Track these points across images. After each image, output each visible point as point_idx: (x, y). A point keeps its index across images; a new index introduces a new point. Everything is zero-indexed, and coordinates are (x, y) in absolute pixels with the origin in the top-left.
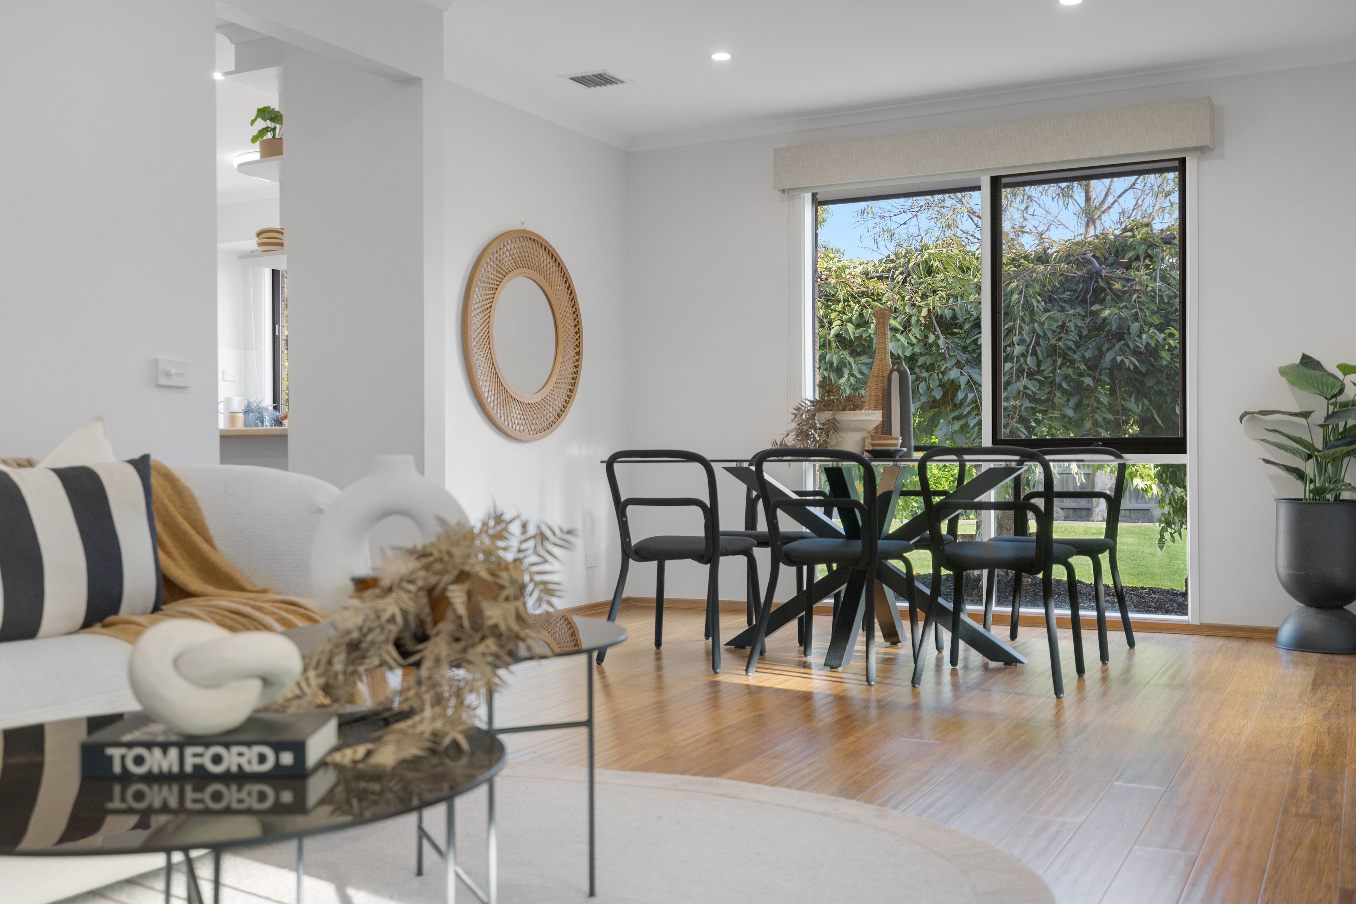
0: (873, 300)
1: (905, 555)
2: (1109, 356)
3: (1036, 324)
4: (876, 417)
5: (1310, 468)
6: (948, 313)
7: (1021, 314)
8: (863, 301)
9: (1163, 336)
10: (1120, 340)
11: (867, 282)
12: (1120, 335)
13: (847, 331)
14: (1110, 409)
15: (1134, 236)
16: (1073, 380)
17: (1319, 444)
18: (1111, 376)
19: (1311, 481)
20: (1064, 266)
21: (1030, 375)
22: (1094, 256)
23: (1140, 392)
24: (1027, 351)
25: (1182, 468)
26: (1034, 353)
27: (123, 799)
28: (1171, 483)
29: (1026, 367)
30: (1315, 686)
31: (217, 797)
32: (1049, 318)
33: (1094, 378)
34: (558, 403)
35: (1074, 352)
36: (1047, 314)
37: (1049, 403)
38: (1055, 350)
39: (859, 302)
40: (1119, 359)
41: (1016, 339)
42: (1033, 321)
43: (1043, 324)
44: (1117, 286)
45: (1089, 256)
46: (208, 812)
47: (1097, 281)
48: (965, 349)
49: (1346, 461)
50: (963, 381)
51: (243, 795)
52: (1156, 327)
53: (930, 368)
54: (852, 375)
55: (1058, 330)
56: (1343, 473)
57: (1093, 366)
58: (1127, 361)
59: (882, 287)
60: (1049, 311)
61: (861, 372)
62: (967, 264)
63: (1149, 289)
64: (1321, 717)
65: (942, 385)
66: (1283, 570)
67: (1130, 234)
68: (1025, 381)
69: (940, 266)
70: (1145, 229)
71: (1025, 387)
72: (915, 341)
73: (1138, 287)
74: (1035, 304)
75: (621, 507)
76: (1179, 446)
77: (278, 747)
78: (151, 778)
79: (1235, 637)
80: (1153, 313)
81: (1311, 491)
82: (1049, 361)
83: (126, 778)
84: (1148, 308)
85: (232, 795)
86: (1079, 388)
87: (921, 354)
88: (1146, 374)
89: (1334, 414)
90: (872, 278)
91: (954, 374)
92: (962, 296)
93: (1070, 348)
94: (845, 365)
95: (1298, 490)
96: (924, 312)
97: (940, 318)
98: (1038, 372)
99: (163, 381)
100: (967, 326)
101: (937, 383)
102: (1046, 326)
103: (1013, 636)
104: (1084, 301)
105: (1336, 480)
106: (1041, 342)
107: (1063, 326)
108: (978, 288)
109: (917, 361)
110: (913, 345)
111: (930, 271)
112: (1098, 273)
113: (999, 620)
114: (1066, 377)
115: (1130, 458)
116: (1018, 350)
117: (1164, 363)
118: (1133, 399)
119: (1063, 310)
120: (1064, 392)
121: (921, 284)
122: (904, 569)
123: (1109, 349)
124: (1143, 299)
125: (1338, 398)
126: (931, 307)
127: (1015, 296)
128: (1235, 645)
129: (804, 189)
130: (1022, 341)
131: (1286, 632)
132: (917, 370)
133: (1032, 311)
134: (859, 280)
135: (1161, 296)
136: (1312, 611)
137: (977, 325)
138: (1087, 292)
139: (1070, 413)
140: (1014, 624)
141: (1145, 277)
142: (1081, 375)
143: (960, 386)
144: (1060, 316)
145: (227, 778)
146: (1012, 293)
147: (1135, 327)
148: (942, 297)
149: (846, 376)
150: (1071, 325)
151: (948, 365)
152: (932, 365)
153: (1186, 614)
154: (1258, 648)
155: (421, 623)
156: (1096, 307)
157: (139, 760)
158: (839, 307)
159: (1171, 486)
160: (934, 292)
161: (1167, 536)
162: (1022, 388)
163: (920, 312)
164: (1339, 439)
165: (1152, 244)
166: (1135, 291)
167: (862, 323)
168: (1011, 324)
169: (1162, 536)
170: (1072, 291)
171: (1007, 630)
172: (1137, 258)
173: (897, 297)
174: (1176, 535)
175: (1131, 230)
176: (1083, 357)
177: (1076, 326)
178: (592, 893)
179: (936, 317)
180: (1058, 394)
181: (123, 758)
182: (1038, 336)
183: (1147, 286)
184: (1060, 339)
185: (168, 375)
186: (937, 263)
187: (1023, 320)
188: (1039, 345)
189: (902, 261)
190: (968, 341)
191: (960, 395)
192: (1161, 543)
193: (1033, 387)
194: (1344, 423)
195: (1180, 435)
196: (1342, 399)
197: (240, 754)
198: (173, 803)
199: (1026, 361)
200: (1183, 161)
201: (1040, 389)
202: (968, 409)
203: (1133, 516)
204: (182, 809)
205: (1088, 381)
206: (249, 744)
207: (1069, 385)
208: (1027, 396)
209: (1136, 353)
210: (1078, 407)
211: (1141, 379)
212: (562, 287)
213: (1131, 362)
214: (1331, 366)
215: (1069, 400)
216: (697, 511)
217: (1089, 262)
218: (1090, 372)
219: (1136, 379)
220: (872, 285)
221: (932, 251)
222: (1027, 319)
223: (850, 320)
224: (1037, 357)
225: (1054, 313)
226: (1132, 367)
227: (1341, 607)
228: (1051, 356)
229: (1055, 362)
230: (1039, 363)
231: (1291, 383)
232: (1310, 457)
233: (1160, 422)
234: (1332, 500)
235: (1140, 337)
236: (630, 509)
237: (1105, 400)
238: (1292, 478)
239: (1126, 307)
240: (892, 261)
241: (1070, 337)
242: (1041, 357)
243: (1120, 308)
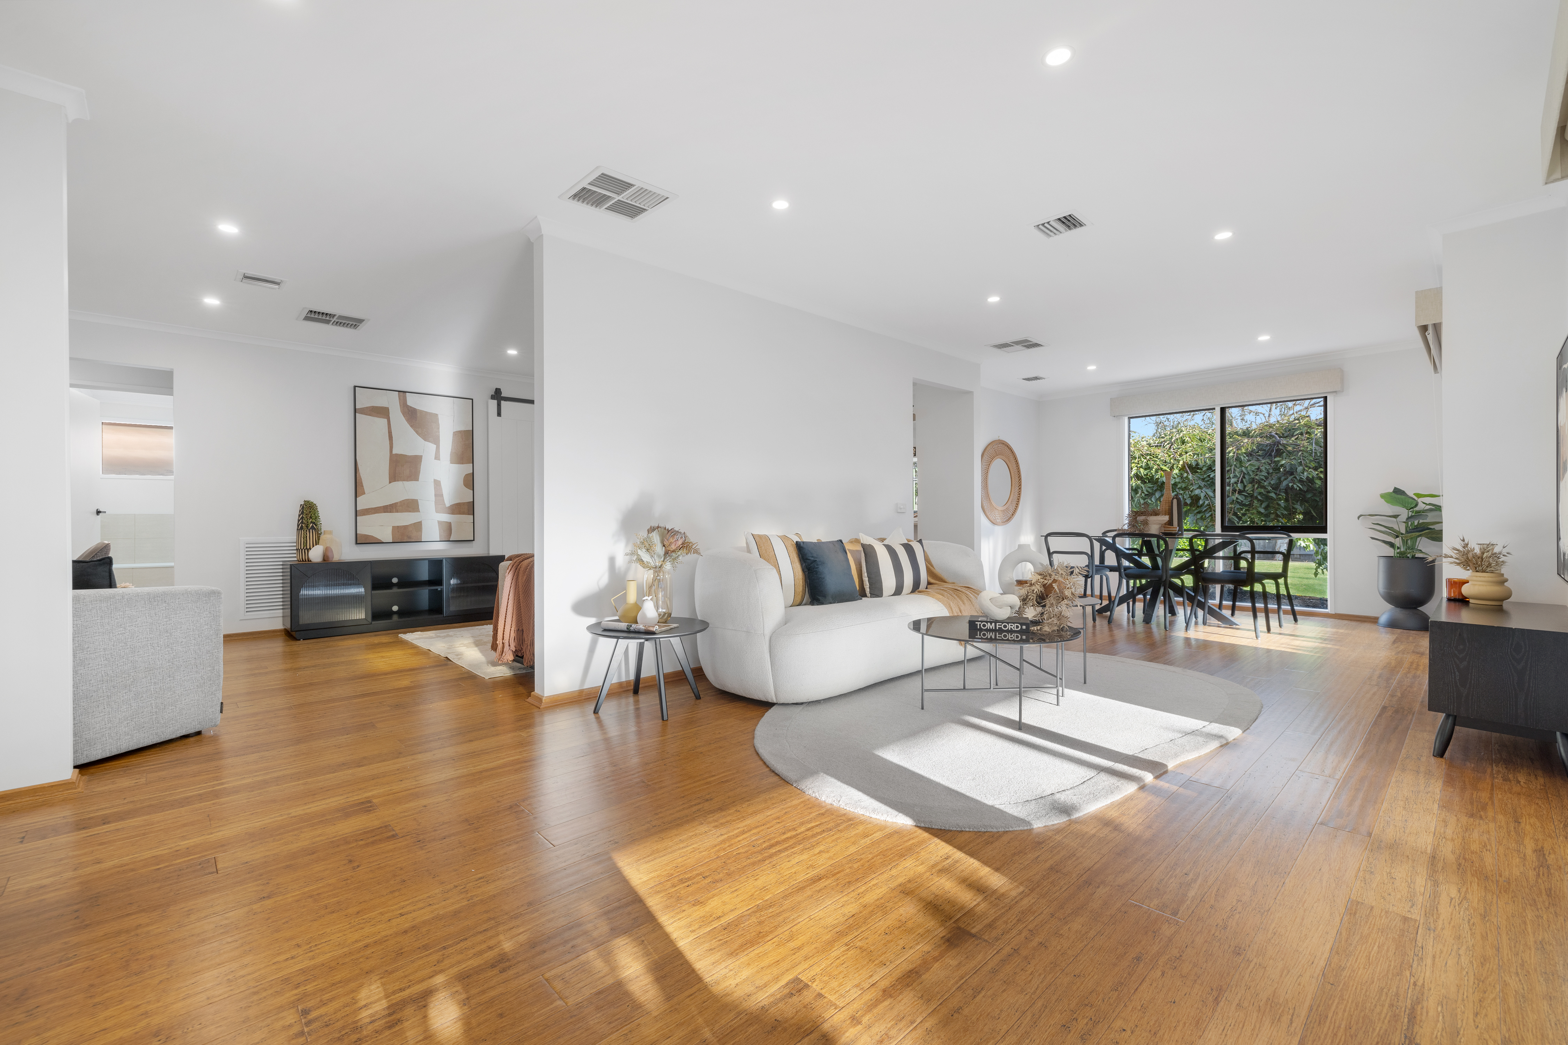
0: (1154, 457)
1: (1182, 577)
2: (1284, 483)
3: (1243, 468)
4: (1166, 518)
5: (1398, 542)
6: (1194, 464)
7: (1235, 463)
8: (1148, 457)
9: (1317, 473)
10: (1291, 475)
11: (1150, 448)
12: (1291, 472)
13: (1140, 472)
14: (1285, 508)
15: (1300, 422)
16: (1264, 495)
17: (1403, 531)
18: (1286, 493)
19: (1398, 548)
20: (1259, 439)
21: (1240, 492)
22: (1276, 434)
23: (1304, 500)
24: (1238, 481)
25: (1325, 540)
26: (1242, 482)
27: (980, 635)
28: (1322, 544)
29: (1237, 489)
30: (1394, 642)
31: (1005, 636)
32: (1250, 465)
33: (1276, 494)
34: (1012, 509)
35: (1265, 481)
36: (1249, 463)
37: (1250, 505)
38: (1254, 480)
39: (1146, 458)
40: (1290, 485)
41: (1231, 476)
42: (1242, 466)
43: (1247, 467)
44: (1290, 448)
45: (1273, 433)
46: (1002, 640)
47: (1278, 446)
48: (1203, 480)
49: (1419, 539)
50: (1202, 495)
51: (1012, 636)
52: (1313, 468)
53: (1185, 489)
54: (1143, 493)
55: (1256, 471)
56: (1417, 544)
57: (1276, 487)
58: (1295, 486)
59: (1158, 451)
60: (1250, 461)
61: (1147, 491)
62: (1204, 437)
63: (1309, 449)
64: (1393, 654)
65: (1191, 497)
66: (1382, 590)
67: (1297, 421)
68: (1237, 495)
69: (1189, 440)
70: (1307, 418)
71: (1237, 498)
72: (1176, 476)
73: (1302, 449)
74: (1242, 458)
75: (1050, 554)
76: (1324, 530)
77: (1022, 624)
78: (987, 630)
79: (1354, 620)
80: (1311, 461)
81: (1398, 553)
82: (1250, 485)
83: (981, 630)
84: (1308, 459)
85: (1009, 636)
86: (1268, 498)
87: (1179, 483)
88: (1307, 491)
89: (1412, 516)
90: (1153, 446)
91: (1197, 492)
92: (1201, 454)
93: (1263, 480)
94: (1139, 488)
95: (1390, 552)
96: (1181, 463)
97: (1190, 466)
98: (1244, 491)
99: (899, 511)
100: (1204, 469)
101: (1188, 496)
102: (1249, 468)
103: (1233, 614)
104: (1270, 455)
105: (1412, 548)
106: (1246, 476)
107: (1258, 469)
108: (1211, 450)
109: (1177, 486)
110: (1175, 478)
111: (1183, 442)
112: (1279, 443)
113: (1227, 608)
114: (1260, 493)
115: (1294, 536)
116: (1233, 481)
117: (1317, 486)
118: (1299, 503)
119: (1258, 460)
120: (1259, 500)
121: (1179, 448)
122: (1180, 584)
123: (1285, 479)
124: (1305, 454)
125: (1414, 509)
126: (1185, 460)
127: (1231, 454)
128: (1354, 623)
129: (1125, 416)
130: (1235, 476)
131: (1383, 619)
132: (1177, 490)
133: (1241, 462)
134: (1146, 448)
135: (1316, 453)
136: (1398, 610)
137: (1211, 468)
138: (1272, 451)
139: (1262, 511)
140: (1233, 609)
141: (1306, 444)
142: (1269, 492)
143: (1200, 498)
144: (1257, 464)
145: (1008, 631)
146: (1229, 452)
147: (1300, 469)
148: (1190, 455)
149: (1140, 493)
150: (1263, 468)
151: (1194, 487)
152: (1185, 487)
153: (1326, 608)
154: (1367, 626)
155: (1042, 594)
156: (1277, 459)
157: (984, 626)
158: (1136, 461)
159: (1322, 546)
160: (1186, 453)
161: (1319, 571)
162: (1235, 499)
163: (1179, 462)
164: (1414, 529)
165: (1311, 427)
166: (1300, 450)
167: (1148, 468)
168: (1229, 468)
169: (1317, 571)
170: (1263, 450)
171: (1230, 612)
172: (1302, 434)
173: (1166, 455)
174: (1325, 570)
175: (1298, 419)
176: (1270, 483)
177: (1266, 468)
178: (1085, 683)
179: (1188, 465)
180: (1255, 502)
181: (980, 624)
182: (1244, 474)
183: (1307, 448)
184: (1257, 475)
185: (901, 509)
186: (1188, 438)
187: (1235, 465)
188: (1245, 478)
189: (1168, 437)
190: (1205, 476)
191: (1201, 502)
192: (1316, 574)
193: (1241, 498)
194: (1417, 521)
195: (1324, 525)
196: (1417, 509)
197: (1011, 625)
198: (993, 637)
199: (1237, 486)
200: (1325, 398)
201: (1245, 499)
202: (1205, 509)
203: (1301, 557)
204: (996, 639)
205: (1273, 495)
206: (1014, 623)
207: (1262, 497)
208: (1238, 502)
209: (1301, 481)
210: (1266, 508)
211: (1303, 493)
212: (1014, 461)
213: (1298, 486)
214: (1410, 493)
215: (1262, 504)
216: (1086, 557)
217: (1273, 437)
218: (1274, 491)
219: (1301, 494)
220: (1152, 450)
221: (1184, 433)
222: (1238, 466)
223: (1141, 467)
224: (1244, 484)
225: (1253, 462)
226: (1298, 489)
227: (1415, 608)
228: (1251, 483)
229: (1254, 486)
230: (1245, 486)
231: (1387, 502)
232: (1397, 537)
233: (1315, 515)
234: (1410, 557)
235: (1303, 473)
236: (1055, 555)
237: (1283, 505)
238: (1387, 547)
239: (1295, 459)
240: (1163, 438)
241: (1263, 474)
242: (1246, 484)
243: (1291, 460)
